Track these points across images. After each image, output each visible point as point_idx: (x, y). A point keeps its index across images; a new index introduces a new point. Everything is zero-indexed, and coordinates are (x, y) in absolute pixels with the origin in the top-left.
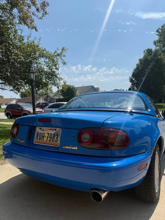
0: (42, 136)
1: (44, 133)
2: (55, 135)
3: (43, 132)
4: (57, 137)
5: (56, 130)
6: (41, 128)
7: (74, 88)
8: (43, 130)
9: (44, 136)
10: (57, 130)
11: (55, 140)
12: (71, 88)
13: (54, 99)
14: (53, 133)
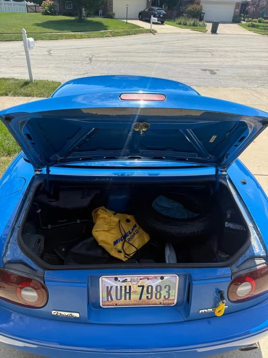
0: (123, 292)
1: (130, 287)
2: (163, 287)
3: (124, 284)
4: (167, 289)
5: (162, 278)
6: (116, 279)
8: (125, 281)
9: (130, 293)
10: (165, 278)
11: (165, 297)
14: (154, 285)
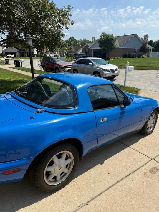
7: (112, 38)
12: (109, 38)
13: (92, 49)
